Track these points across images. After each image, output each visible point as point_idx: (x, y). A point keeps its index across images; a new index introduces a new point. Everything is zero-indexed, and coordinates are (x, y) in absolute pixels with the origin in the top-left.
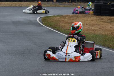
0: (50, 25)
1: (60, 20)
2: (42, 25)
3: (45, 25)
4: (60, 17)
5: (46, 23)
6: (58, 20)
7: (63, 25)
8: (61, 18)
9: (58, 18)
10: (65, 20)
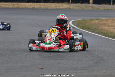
0: (88, 29)
1: (101, 23)
2: (78, 28)
3: (82, 29)
4: (100, 20)
5: (82, 26)
6: (98, 24)
7: (105, 29)
8: (102, 21)
9: (97, 21)
10: (108, 23)
